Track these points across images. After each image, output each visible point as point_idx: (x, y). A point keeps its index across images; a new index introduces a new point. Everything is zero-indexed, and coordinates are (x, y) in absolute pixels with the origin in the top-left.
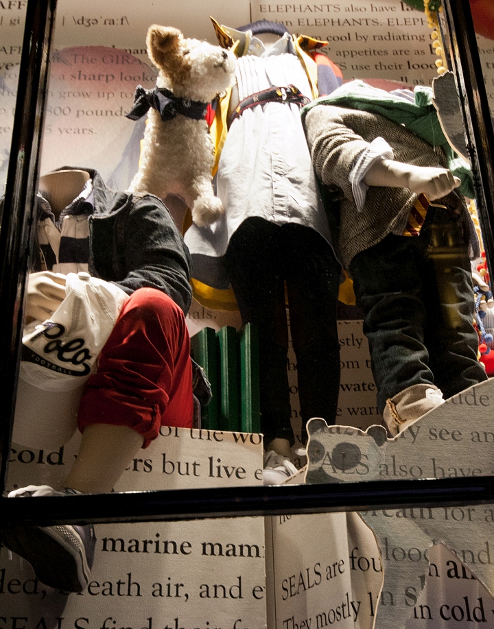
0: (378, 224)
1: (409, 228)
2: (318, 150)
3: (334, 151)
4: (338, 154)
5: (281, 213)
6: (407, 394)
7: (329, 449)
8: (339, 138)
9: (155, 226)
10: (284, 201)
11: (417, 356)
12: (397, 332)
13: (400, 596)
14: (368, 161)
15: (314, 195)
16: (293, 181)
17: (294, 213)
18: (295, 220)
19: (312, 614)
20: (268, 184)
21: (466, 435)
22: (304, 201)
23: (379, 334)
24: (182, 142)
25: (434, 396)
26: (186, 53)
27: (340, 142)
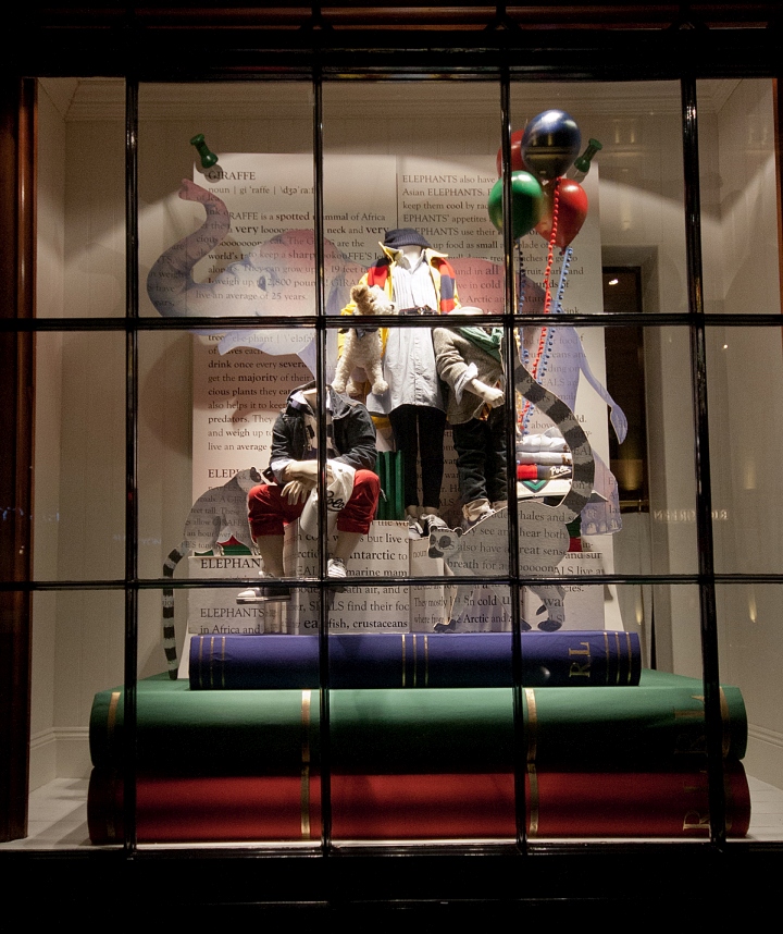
0: (468, 411)
1: (482, 415)
2: (440, 362)
3: (449, 367)
4: (450, 370)
5: (419, 400)
6: (473, 504)
7: (438, 539)
8: (450, 359)
9: (362, 423)
10: (420, 392)
11: (481, 483)
12: (472, 470)
13: (462, 599)
14: (465, 382)
15: (436, 386)
16: (425, 378)
17: (426, 400)
18: (426, 404)
19: (427, 599)
20: (412, 381)
21: (496, 532)
22: (430, 391)
23: (463, 470)
24: (367, 347)
25: (485, 507)
26: (372, 301)
27: (453, 363)
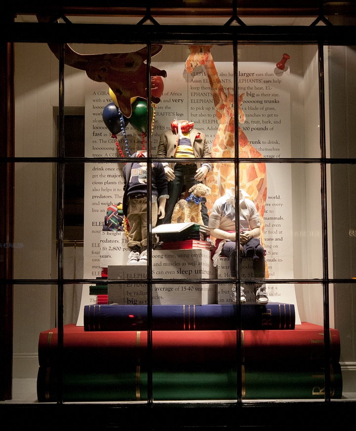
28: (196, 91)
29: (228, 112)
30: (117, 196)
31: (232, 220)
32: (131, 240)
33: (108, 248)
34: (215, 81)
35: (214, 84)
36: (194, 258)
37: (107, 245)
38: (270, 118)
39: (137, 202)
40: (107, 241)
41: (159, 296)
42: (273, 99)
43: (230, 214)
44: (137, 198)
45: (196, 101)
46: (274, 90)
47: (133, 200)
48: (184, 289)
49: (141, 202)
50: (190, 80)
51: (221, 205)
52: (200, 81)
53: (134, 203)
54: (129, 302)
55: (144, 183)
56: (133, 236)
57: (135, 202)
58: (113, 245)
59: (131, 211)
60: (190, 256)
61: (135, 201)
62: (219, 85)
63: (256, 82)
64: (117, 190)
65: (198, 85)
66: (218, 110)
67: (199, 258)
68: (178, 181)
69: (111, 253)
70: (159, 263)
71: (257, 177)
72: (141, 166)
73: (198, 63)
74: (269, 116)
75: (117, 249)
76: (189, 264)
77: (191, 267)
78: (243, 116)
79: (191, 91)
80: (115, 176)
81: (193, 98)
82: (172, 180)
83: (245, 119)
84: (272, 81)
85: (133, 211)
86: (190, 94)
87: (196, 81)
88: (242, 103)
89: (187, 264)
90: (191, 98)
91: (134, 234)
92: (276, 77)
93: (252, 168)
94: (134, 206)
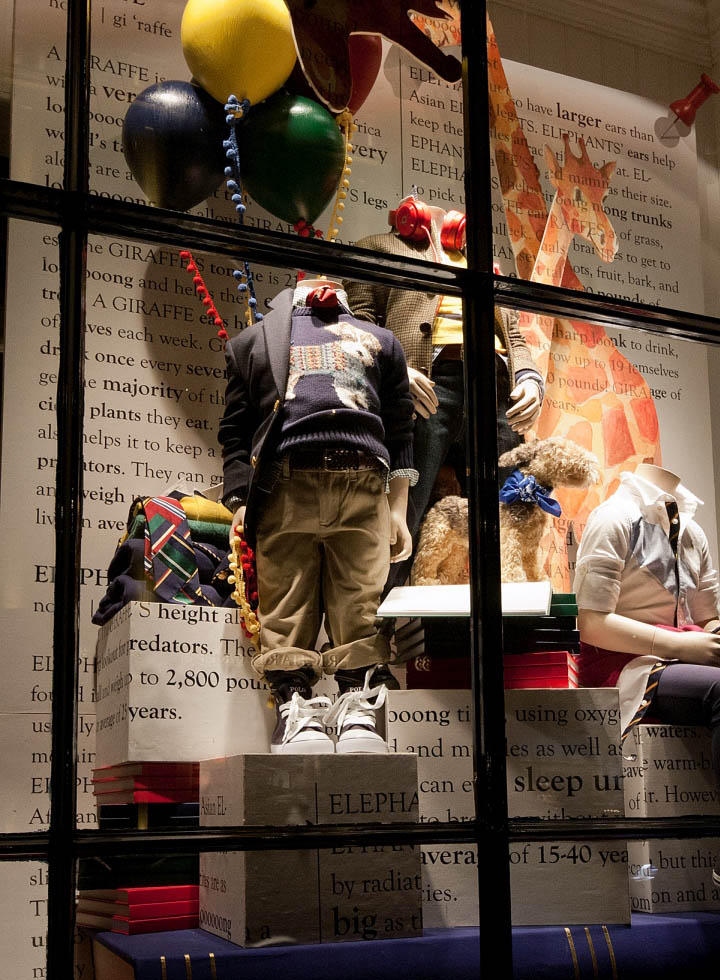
28: (427, 133)
29: (565, 213)
30: (142, 468)
31: (663, 582)
32: (281, 642)
33: (166, 677)
34: (502, 108)
35: (499, 118)
36: (590, 724)
37: (158, 662)
38: (649, 270)
39: (326, 485)
40: (158, 645)
41: (436, 886)
42: (654, 211)
43: (658, 561)
44: (331, 466)
45: (427, 167)
46: (655, 187)
47: (308, 476)
48: (549, 857)
49: (341, 483)
50: (407, 90)
51: (628, 527)
52: (440, 104)
53: (311, 489)
54: (342, 924)
55: (355, 408)
56: (291, 626)
57: (313, 482)
58: (186, 662)
59: (287, 519)
60: (570, 718)
61: (317, 476)
62: (513, 126)
63: (606, 147)
64: (140, 444)
65: (434, 114)
66: (514, 210)
67: (608, 727)
68: (444, 423)
69: (177, 696)
70: (432, 743)
71: (634, 453)
72: (335, 338)
73: (448, 33)
74: (645, 263)
75: (202, 680)
76: (569, 750)
77: (576, 765)
78: (611, 237)
79: (410, 129)
80: (133, 389)
81: (419, 154)
82: (425, 415)
83: (616, 248)
84: (651, 157)
85: (298, 518)
86: (408, 141)
87: (426, 101)
88: (606, 193)
89: (558, 749)
90: (411, 152)
91: (297, 618)
92: (658, 147)
93: (618, 420)
94: (309, 496)
